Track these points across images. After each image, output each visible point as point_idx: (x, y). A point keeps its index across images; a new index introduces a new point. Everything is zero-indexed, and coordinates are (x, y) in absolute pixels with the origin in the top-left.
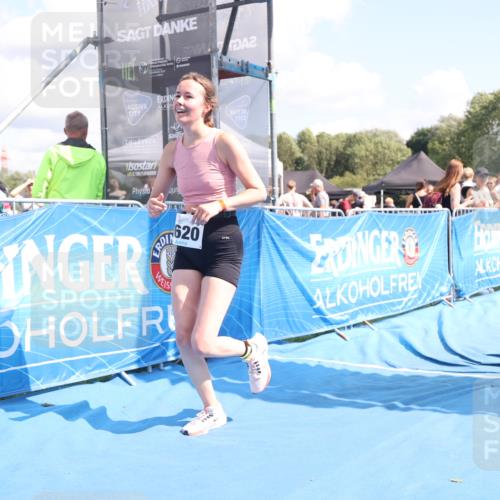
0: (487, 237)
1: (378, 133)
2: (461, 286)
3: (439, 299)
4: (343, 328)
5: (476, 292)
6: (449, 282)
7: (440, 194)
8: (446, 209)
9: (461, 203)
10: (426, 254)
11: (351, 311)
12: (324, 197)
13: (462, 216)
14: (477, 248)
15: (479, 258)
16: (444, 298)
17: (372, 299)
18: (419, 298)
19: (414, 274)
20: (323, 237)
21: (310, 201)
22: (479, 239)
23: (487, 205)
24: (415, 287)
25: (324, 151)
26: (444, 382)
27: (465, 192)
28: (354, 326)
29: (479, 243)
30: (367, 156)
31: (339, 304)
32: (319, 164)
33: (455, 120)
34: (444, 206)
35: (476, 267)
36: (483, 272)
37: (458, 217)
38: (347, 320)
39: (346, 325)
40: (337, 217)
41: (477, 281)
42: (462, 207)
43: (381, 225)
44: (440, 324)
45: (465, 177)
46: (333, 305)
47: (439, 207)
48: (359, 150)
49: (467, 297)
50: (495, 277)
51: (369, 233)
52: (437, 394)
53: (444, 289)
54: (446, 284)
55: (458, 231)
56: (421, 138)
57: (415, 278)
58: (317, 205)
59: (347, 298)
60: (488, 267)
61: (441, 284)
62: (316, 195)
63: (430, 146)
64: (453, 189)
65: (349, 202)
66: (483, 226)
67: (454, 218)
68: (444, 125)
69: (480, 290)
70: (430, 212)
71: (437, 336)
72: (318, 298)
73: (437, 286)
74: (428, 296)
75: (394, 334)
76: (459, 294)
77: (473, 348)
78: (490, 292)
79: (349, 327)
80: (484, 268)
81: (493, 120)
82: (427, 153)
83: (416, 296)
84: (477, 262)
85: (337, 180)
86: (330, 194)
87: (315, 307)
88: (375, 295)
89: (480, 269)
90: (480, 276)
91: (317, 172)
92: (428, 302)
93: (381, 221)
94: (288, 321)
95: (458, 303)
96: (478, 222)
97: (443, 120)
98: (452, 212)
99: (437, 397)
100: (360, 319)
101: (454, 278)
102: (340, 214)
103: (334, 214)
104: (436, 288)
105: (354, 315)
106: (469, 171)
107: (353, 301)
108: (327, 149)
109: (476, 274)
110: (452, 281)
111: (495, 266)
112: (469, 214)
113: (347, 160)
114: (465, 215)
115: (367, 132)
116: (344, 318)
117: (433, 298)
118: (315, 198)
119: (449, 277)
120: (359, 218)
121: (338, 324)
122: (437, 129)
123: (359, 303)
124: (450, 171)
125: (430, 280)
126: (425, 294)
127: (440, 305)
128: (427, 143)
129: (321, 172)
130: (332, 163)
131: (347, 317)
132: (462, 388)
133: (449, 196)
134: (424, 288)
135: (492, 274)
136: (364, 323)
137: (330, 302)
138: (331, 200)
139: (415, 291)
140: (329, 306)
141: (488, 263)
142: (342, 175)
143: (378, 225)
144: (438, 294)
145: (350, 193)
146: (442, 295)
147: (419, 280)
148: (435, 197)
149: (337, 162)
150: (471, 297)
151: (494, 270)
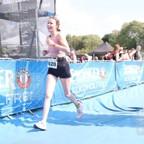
0: (128, 70)
1: (93, 36)
2: (119, 85)
3: (113, 90)
4: (82, 100)
5: (124, 87)
6: (116, 84)
7: (112, 56)
8: (115, 61)
9: (119, 58)
10: (108, 76)
11: (84, 94)
12: (75, 57)
13: (119, 63)
14: (124, 73)
15: (125, 76)
16: (114, 89)
17: (91, 90)
18: (106, 89)
19: (104, 82)
20: (74, 70)
21: (70, 58)
22: (125, 70)
23: (128, 59)
24: (105, 86)
25: (75, 41)
26: (114, 117)
27: (120, 55)
28: (85, 99)
29: (125, 72)
30: (89, 43)
31: (80, 92)
32: (73, 46)
33: (117, 32)
34: (114, 60)
35: (124, 79)
36: (126, 81)
37: (118, 63)
38: (83, 97)
39: (82, 98)
40: (79, 63)
41: (125, 84)
42: (120, 60)
43: (93, 66)
44: (113, 98)
45: (120, 50)
46: (78, 92)
47: (112, 60)
48: (86, 41)
49: (122, 89)
50: (131, 82)
51: (90, 68)
52: (112, 120)
53: (114, 86)
54: (115, 85)
55: (118, 68)
56: (107, 37)
57: (105, 83)
58: (73, 59)
59: (83, 90)
60: (128, 79)
61: (113, 85)
62: (72, 56)
63: (109, 40)
64: (116, 54)
65: (83, 58)
66: (126, 66)
67: (117, 63)
68: (114, 33)
69: (126, 87)
70: (109, 61)
71: (112, 102)
72: (73, 90)
73: (112, 85)
74: (109, 89)
75: (98, 101)
76: (119, 88)
77: (123, 106)
78: (129, 87)
79: (83, 99)
80: (127, 80)
81: (130, 31)
82: (108, 42)
83: (105, 89)
84: (125, 78)
85: (79, 51)
86: (77, 56)
87: (72, 93)
88: (92, 89)
89: (126, 80)
90: (126, 82)
91: (73, 48)
92: (109, 91)
93: (93, 65)
94: (63, 97)
95: (118, 91)
96: (125, 65)
97: (113, 31)
98: (116, 61)
99: (112, 121)
100: (87, 97)
101: (117, 83)
102: (80, 62)
103: (78, 62)
104: (112, 86)
105: (85, 95)
106: (122, 48)
107: (85, 91)
108: (76, 41)
109: (124, 82)
110: (117, 84)
111: (130, 79)
112: (122, 62)
113: (82, 45)
114: (121, 62)
115: (89, 35)
116: (82, 96)
117: (111, 90)
118: (72, 57)
119: (116, 83)
120: (86, 63)
121: (80, 98)
122: (112, 34)
123: (87, 91)
124: (116, 48)
125: (110, 84)
126: (108, 88)
127: (113, 92)
128: (108, 39)
129: (74, 48)
130: (78, 45)
131: (83, 96)
132: (120, 118)
133: (115, 56)
134: (108, 86)
135: (129, 82)
136: (88, 98)
137: (77, 91)
138: (77, 58)
139: (105, 87)
140: (77, 92)
141: (128, 78)
142: (81, 49)
143: (92, 66)
144: (112, 88)
145: (83, 55)
146: (113, 88)
147: (106, 84)
148: (111, 57)
149: (79, 45)
150: (123, 89)
151: (130, 80)
